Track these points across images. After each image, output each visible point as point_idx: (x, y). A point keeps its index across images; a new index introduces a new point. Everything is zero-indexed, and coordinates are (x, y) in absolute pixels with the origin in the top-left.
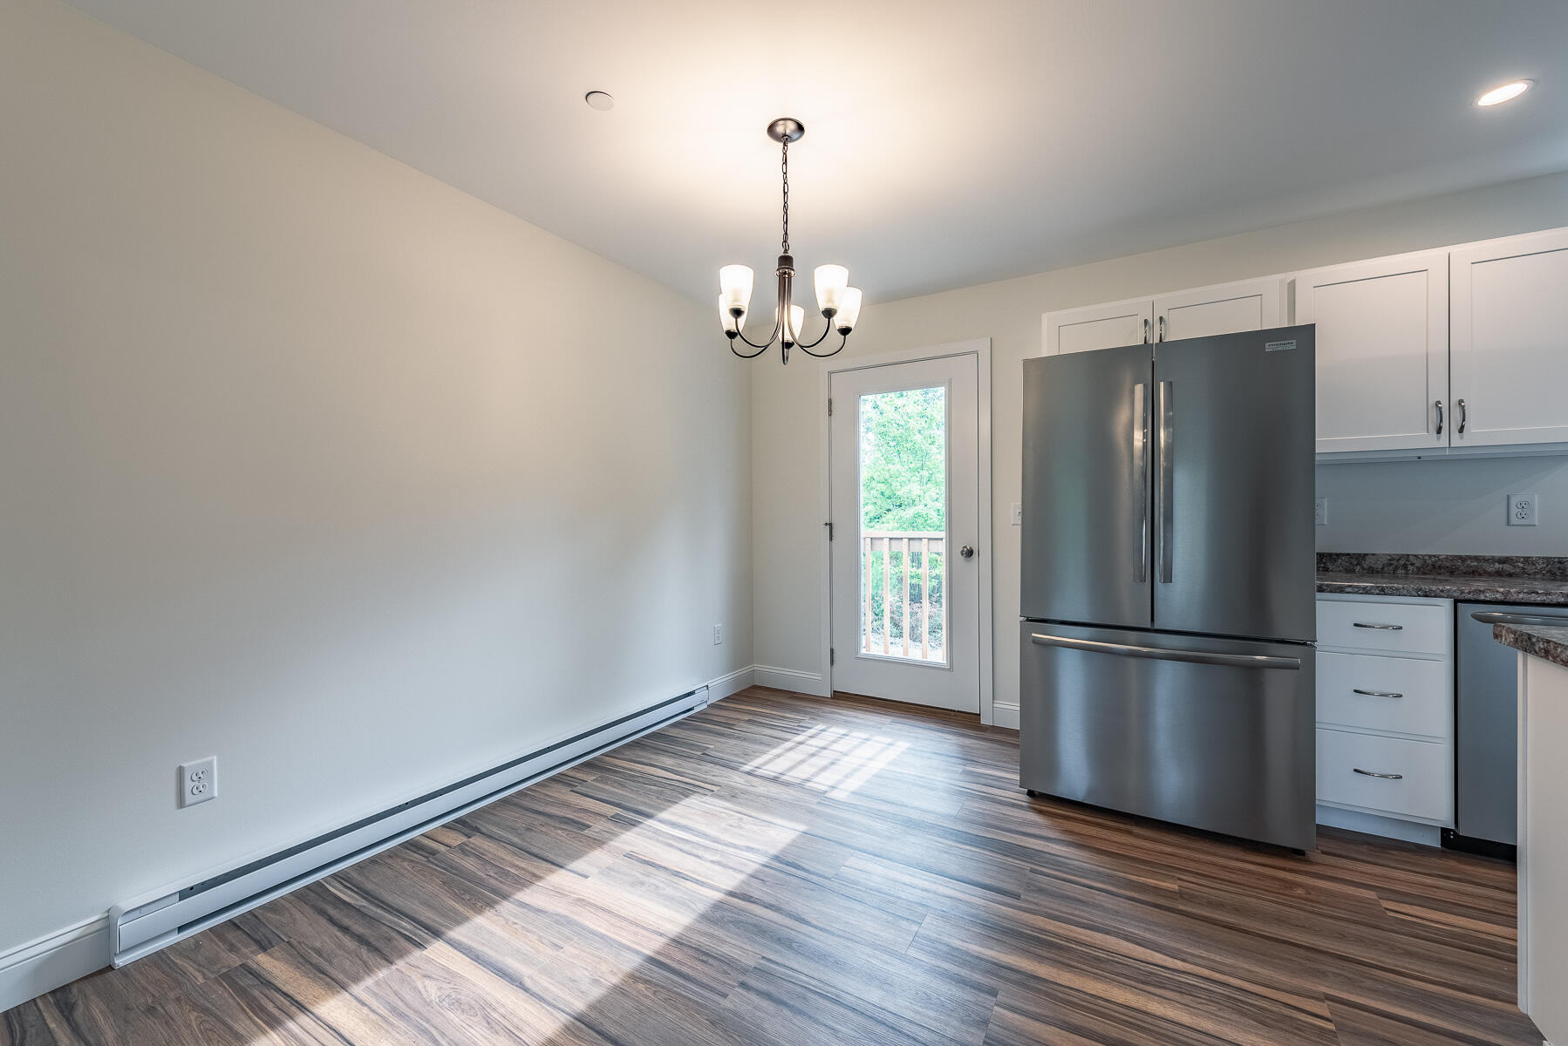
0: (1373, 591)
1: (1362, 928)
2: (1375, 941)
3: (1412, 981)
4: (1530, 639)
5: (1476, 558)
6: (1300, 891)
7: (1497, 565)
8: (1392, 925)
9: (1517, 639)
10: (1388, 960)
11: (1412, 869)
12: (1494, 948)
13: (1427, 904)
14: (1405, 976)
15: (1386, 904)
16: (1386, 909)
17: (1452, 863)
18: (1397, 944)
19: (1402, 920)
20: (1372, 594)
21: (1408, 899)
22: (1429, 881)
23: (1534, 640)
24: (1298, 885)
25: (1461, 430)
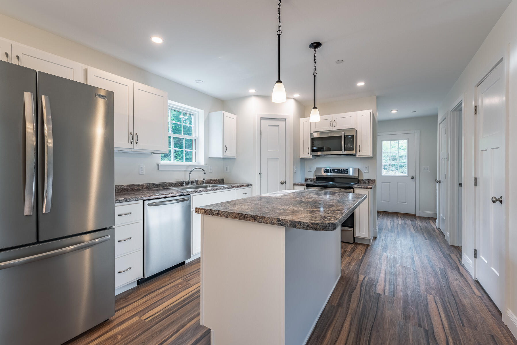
0: (124, 201)
1: (145, 334)
2: (151, 335)
3: (169, 341)
4: (211, 211)
5: (133, 185)
6: (119, 337)
7: (137, 187)
8: (150, 325)
9: (206, 212)
10: (159, 339)
11: (137, 299)
12: (171, 310)
13: (150, 309)
14: (166, 341)
15: (143, 318)
16: (144, 320)
17: (143, 289)
18: (156, 331)
19: (150, 320)
20: (123, 202)
21: (146, 311)
22: (144, 300)
23: (213, 211)
24: (116, 334)
25: (137, 143)
